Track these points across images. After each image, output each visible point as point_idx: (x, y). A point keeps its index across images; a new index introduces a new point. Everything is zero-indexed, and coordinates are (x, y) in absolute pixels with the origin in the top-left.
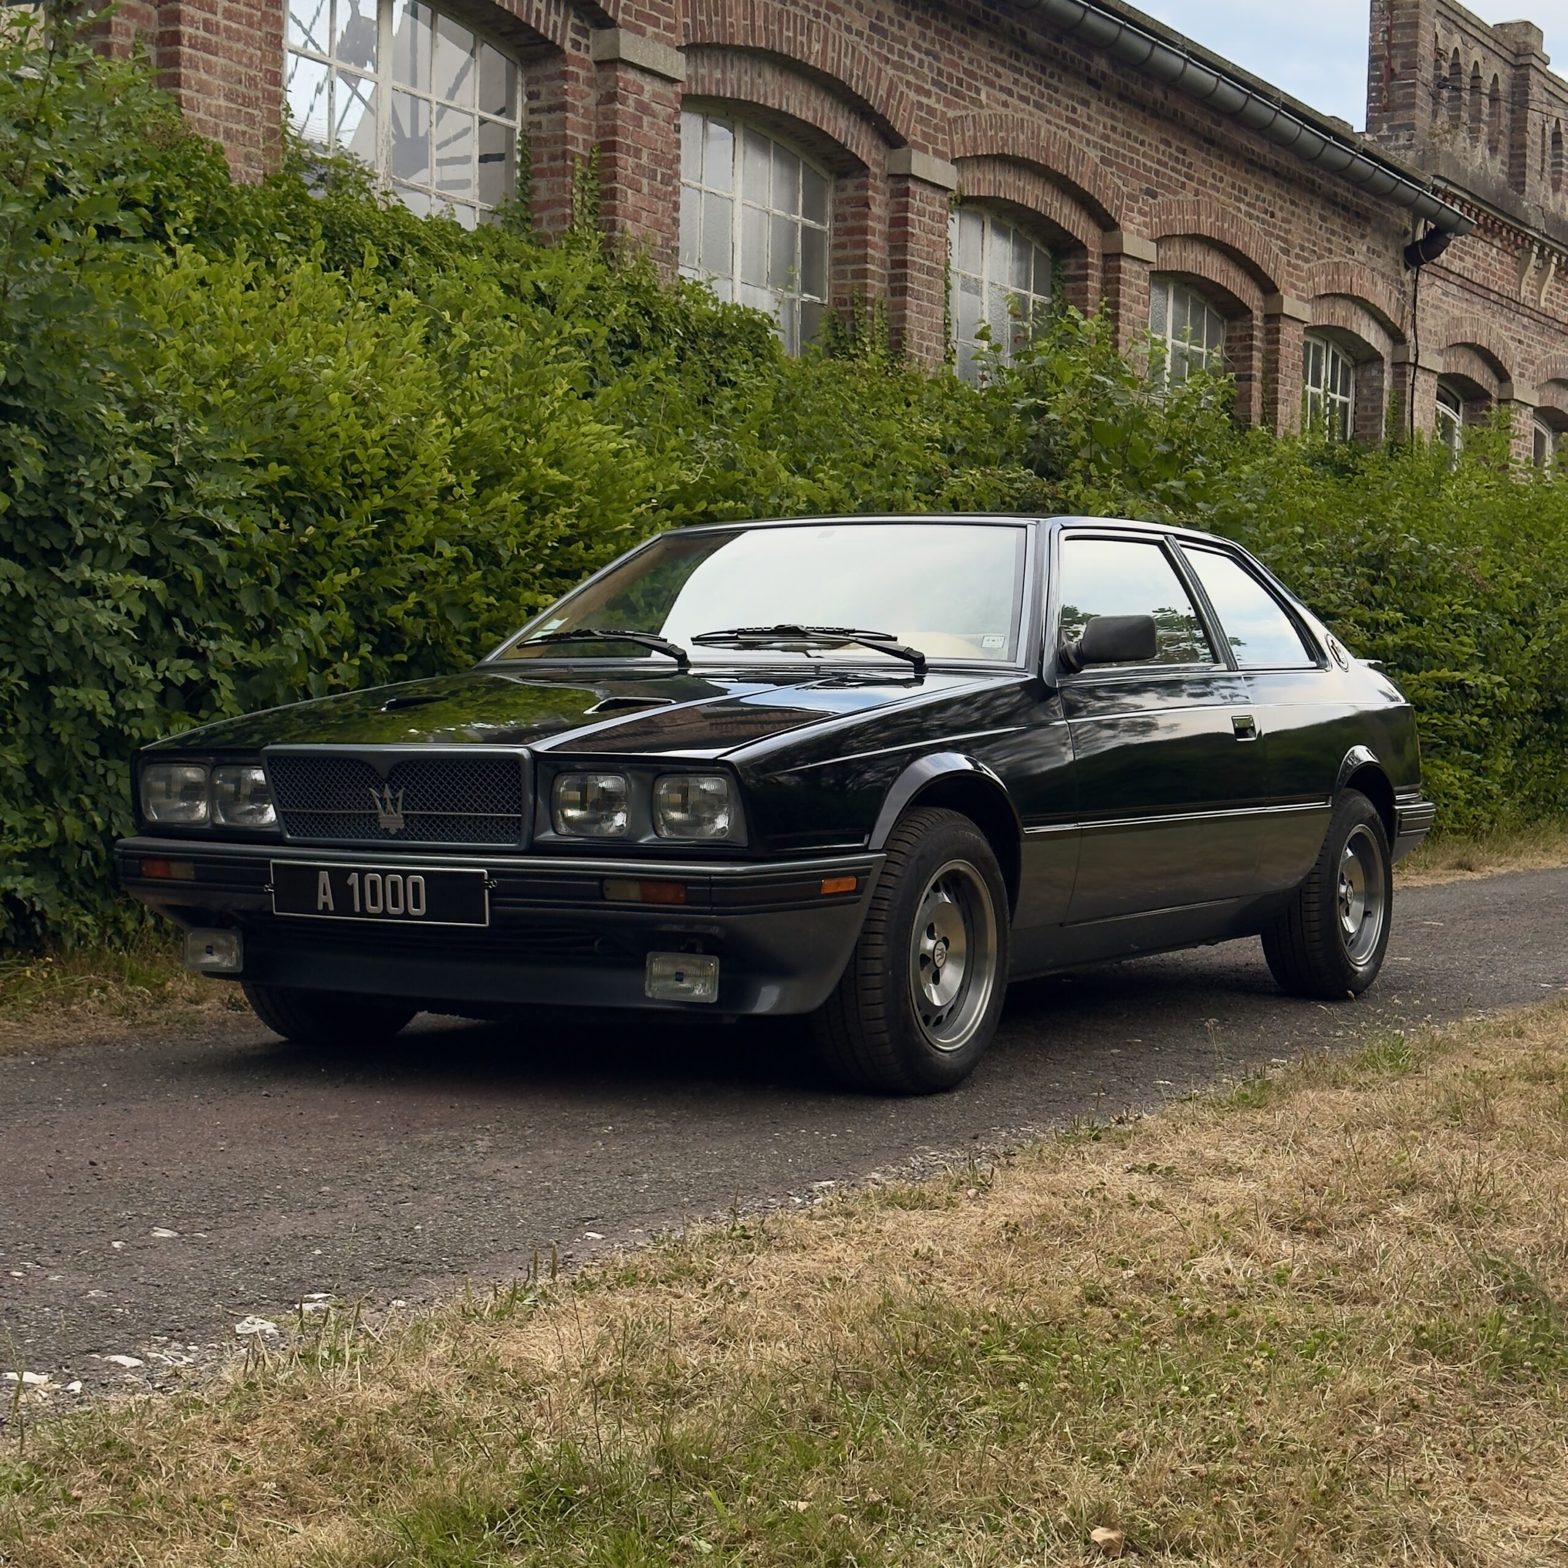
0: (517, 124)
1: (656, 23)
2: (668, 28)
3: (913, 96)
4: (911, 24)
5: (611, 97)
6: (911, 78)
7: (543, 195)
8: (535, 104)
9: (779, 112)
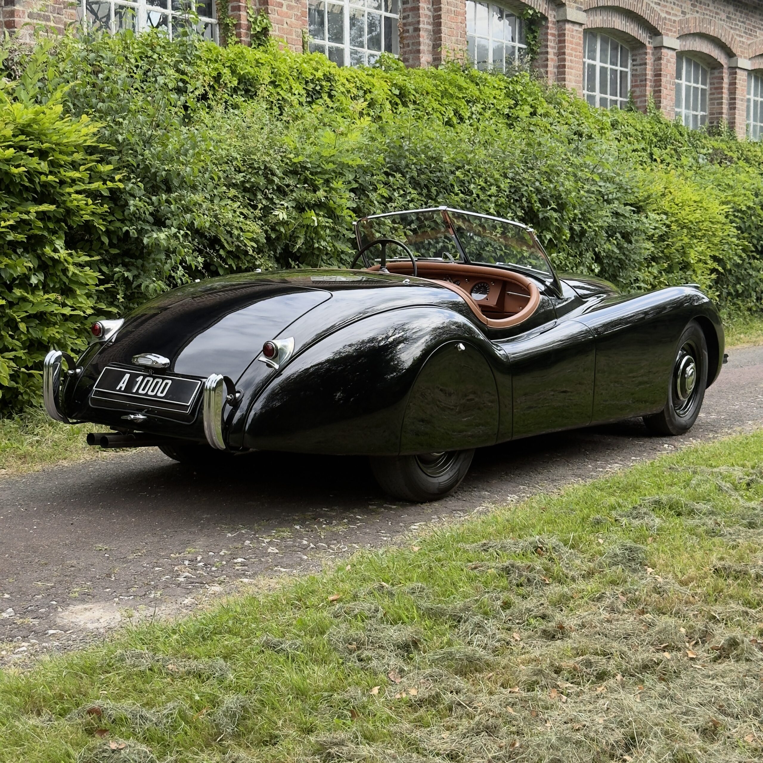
0: (628, 70)
1: (671, 30)
2: (675, 32)
3: (738, 39)
4: (738, 14)
5: (660, 59)
6: (738, 32)
7: (638, 93)
8: (635, 63)
9: (700, 52)
